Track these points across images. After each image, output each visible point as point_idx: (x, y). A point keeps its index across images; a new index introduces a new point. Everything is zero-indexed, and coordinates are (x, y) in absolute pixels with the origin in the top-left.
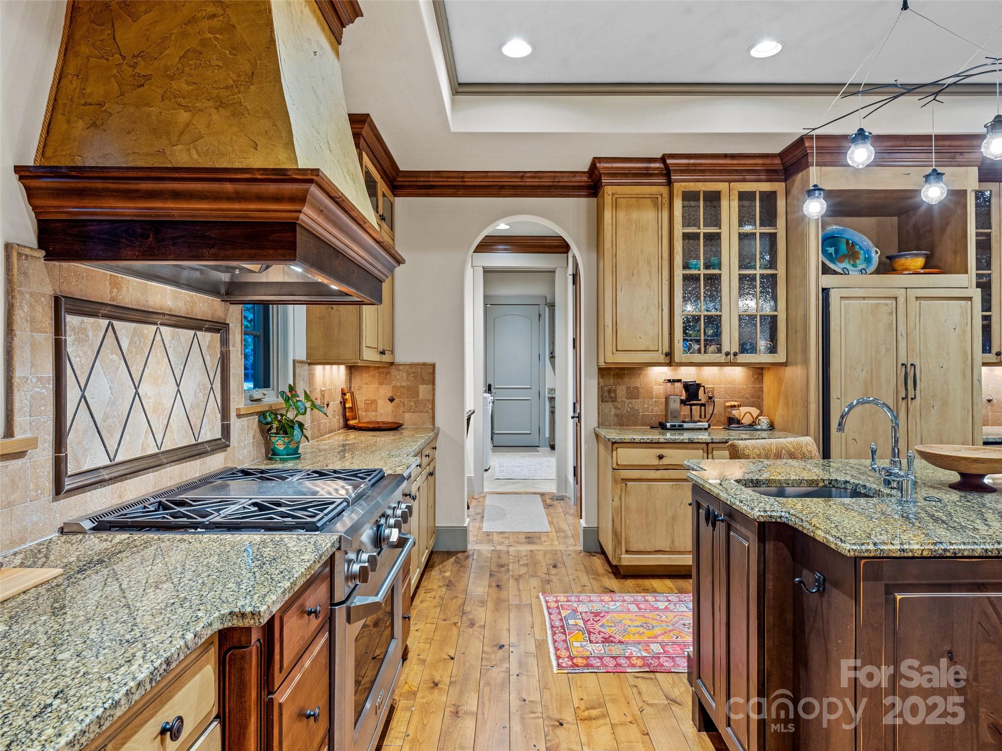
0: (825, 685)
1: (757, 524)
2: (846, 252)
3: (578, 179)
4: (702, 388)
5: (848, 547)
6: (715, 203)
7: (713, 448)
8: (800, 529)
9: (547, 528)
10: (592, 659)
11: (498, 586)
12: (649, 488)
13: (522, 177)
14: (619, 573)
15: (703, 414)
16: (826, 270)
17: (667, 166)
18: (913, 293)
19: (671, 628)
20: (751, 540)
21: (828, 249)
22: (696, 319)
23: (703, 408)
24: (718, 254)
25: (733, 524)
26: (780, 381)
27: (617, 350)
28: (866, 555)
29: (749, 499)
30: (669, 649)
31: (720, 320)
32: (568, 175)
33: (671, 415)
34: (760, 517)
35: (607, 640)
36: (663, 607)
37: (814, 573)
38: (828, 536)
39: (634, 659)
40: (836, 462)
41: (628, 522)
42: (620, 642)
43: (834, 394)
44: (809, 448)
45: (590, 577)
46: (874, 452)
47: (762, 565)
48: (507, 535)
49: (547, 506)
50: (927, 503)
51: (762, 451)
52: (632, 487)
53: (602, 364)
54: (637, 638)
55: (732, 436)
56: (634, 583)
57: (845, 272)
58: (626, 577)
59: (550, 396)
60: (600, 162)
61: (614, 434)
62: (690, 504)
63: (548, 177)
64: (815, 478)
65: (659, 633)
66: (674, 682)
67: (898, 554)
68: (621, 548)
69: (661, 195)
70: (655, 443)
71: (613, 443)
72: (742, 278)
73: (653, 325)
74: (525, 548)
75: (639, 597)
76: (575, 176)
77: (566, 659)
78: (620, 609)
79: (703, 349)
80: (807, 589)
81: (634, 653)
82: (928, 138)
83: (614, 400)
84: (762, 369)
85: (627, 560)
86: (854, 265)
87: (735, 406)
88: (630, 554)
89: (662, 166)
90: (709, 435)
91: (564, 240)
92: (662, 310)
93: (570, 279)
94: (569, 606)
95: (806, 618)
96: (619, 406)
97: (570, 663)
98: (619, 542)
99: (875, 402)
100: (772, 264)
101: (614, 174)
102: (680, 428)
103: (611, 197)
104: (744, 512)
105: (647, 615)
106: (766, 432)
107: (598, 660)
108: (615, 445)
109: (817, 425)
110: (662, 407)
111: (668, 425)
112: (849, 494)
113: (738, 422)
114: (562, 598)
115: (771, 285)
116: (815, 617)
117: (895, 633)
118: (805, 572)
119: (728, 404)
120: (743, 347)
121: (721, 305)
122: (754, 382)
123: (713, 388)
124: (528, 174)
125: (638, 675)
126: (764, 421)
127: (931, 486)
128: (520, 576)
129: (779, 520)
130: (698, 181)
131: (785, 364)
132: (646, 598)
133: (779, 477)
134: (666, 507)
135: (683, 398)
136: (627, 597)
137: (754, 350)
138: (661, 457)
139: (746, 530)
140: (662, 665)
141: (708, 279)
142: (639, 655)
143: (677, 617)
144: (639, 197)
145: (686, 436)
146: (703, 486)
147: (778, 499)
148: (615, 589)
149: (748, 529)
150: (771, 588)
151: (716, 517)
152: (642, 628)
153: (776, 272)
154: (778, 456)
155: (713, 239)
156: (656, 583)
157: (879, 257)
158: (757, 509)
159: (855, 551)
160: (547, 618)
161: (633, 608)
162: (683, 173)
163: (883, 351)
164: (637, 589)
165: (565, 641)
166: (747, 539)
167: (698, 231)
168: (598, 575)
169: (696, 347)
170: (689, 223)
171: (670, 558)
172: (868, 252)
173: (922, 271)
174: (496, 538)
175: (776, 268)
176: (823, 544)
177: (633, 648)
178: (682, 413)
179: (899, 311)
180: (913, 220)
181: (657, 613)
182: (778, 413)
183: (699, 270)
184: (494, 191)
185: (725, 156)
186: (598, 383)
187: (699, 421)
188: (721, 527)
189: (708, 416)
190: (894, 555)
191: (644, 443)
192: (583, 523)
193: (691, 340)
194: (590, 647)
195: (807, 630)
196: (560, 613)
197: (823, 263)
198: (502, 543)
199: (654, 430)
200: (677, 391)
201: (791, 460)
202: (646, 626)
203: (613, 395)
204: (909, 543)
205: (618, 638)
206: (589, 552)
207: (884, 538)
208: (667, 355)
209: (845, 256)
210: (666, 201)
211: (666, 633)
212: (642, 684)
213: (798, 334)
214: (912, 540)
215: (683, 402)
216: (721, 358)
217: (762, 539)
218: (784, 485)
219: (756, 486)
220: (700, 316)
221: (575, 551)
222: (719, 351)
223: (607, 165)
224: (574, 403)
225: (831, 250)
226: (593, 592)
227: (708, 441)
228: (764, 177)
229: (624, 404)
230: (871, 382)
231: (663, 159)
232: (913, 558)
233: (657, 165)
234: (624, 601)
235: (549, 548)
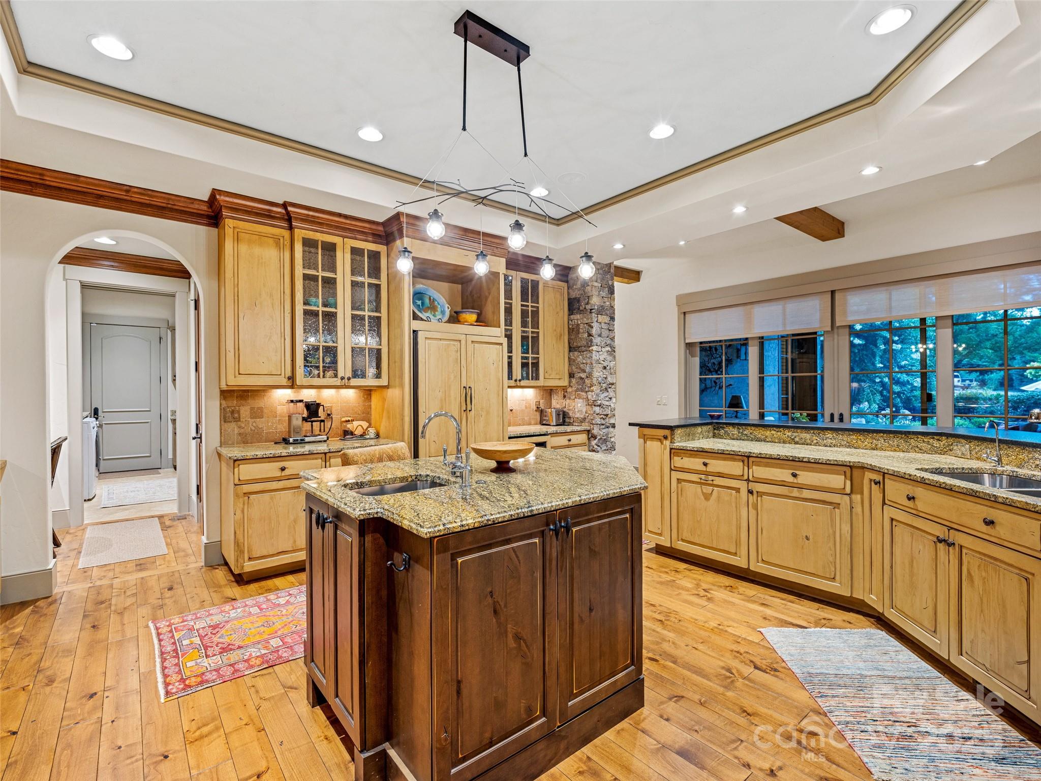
0: (410, 642)
1: (358, 521)
2: (429, 306)
3: (197, 206)
4: (321, 407)
5: (425, 530)
6: (332, 253)
7: (330, 457)
8: (392, 520)
9: (165, 550)
10: (207, 674)
11: (94, 627)
12: (272, 498)
13: (128, 191)
14: (242, 580)
15: (322, 428)
16: (415, 317)
17: (288, 213)
18: (470, 338)
19: (291, 619)
20: (353, 535)
21: (417, 301)
22: (316, 349)
23: (322, 423)
24: (335, 295)
25: (339, 524)
26: (384, 400)
27: (239, 374)
28: (438, 534)
29: (352, 500)
30: (288, 640)
31: (336, 350)
32: (185, 200)
33: (294, 431)
34: (361, 516)
35: (225, 650)
36: (284, 602)
37: (402, 554)
38: (412, 525)
39: (253, 660)
40: (421, 461)
41: (250, 532)
42: (240, 647)
43: (421, 409)
44: (403, 451)
45: (211, 590)
46: (445, 451)
47: (362, 556)
48: (112, 567)
49: (164, 528)
50: (478, 485)
51: (368, 457)
52: (254, 499)
53: (224, 387)
54: (258, 638)
55: (346, 445)
56: (257, 586)
57: (428, 320)
58: (249, 582)
59: (173, 417)
60: (220, 195)
61: (236, 452)
62: (304, 510)
63: (161, 197)
64: (406, 475)
65: (280, 627)
66: (292, 670)
67: (459, 530)
68: (244, 557)
69: (283, 237)
70: (278, 457)
71: (235, 461)
72: (354, 317)
73: (276, 352)
74: (133, 578)
75: (261, 599)
76: (193, 203)
77: (177, 684)
78: (241, 615)
79: (322, 374)
80: (397, 569)
81: (254, 654)
82: (478, 233)
83: (237, 420)
84: (370, 390)
85: (249, 567)
86: (434, 315)
87: (349, 421)
88: (254, 561)
89: (283, 211)
90: (328, 446)
91: (183, 265)
92: (285, 339)
93: (192, 304)
94: (184, 626)
95: (396, 591)
96: (243, 425)
97: (182, 686)
98: (242, 552)
99: (446, 415)
100: (378, 309)
101: (235, 209)
102: (302, 442)
103: (232, 229)
104: (348, 513)
105: (268, 614)
106: (373, 440)
107: (214, 673)
108: (237, 463)
109: (410, 433)
110: (286, 424)
111: (291, 440)
112: (429, 486)
113: (352, 433)
114: (176, 620)
115: (377, 325)
116: (403, 589)
117: (457, 588)
118: (396, 554)
119: (343, 419)
120: (355, 373)
121: (337, 338)
122: (364, 401)
123: (331, 407)
124: (136, 190)
125: (256, 674)
126: (372, 432)
127: (480, 472)
128: (125, 608)
129: (376, 516)
130: (317, 231)
131: (387, 387)
132: (268, 597)
133: (379, 478)
134: (288, 512)
135: (305, 415)
136: (249, 602)
137: (363, 376)
138: (283, 469)
139: (350, 529)
140: (281, 657)
141: (326, 315)
142: (258, 654)
143: (297, 608)
144: (261, 235)
145: (307, 448)
146: (314, 493)
147: (376, 497)
148: (238, 597)
149: (351, 527)
150: (370, 573)
151: (325, 519)
152: (263, 627)
153: (380, 315)
154: (380, 460)
155: (330, 283)
156: (278, 581)
157: (450, 311)
158: (358, 509)
159: (430, 533)
160: (157, 646)
161: (254, 610)
162: (303, 222)
163: (452, 377)
164: (260, 592)
165: (177, 665)
166: (350, 535)
167: (317, 274)
168: (220, 587)
169: (316, 372)
170: (309, 266)
171: (292, 557)
172: (443, 306)
173: (475, 324)
174: (96, 573)
175: (380, 312)
176: (408, 530)
177: (253, 650)
178: (304, 429)
179: (462, 350)
180: (470, 289)
181: (278, 609)
182: (382, 425)
183: (318, 307)
184: (89, 199)
185: (340, 215)
186: (221, 405)
187: (319, 435)
188: (329, 527)
189: (327, 430)
190: (457, 530)
191: (266, 458)
192: (204, 539)
193: (311, 366)
194: (205, 662)
195: (397, 600)
196: (173, 637)
197: (414, 313)
198: (104, 576)
199: (277, 445)
200: (300, 410)
201: (389, 462)
202: (267, 624)
203: (236, 415)
204: (466, 519)
205: (237, 643)
206: (210, 566)
207: (450, 518)
208: (289, 378)
209: (428, 308)
210: (288, 243)
211: (286, 625)
212: (260, 683)
213: (396, 364)
214: (468, 516)
215: (304, 419)
216: (337, 382)
217: (362, 534)
218: (383, 484)
219: (361, 488)
220: (319, 346)
221: (195, 568)
222: (336, 376)
223: (227, 199)
224: (197, 425)
225: (419, 303)
226: (213, 604)
227: (326, 451)
228: (371, 239)
229: (248, 424)
230: (445, 399)
231: (285, 205)
232: (469, 529)
233: (279, 210)
234: (246, 605)
235: (166, 571)
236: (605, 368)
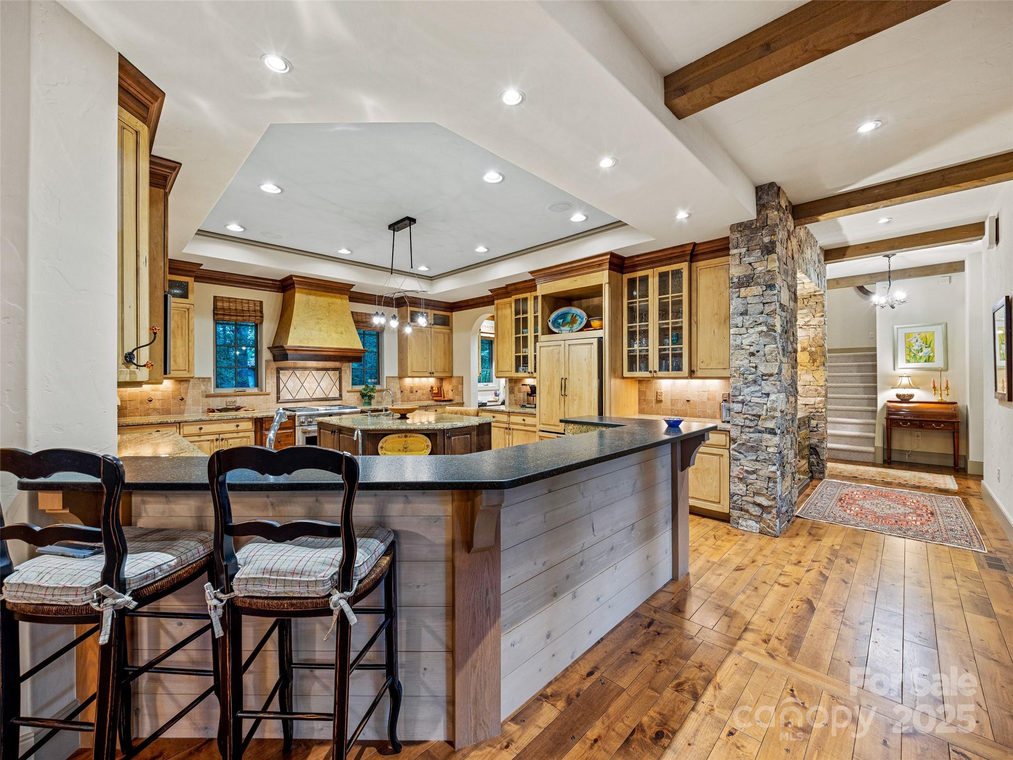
17: (509, 289)
18: (568, 342)
57: (559, 332)
60: (491, 291)
86: (571, 327)
101: (497, 295)
130: (520, 294)
144: (505, 304)
163: (555, 371)
170: (518, 313)
172: (583, 319)
179: (562, 352)
209: (568, 323)
216: (528, 375)
225: (561, 321)
236: (752, 354)
